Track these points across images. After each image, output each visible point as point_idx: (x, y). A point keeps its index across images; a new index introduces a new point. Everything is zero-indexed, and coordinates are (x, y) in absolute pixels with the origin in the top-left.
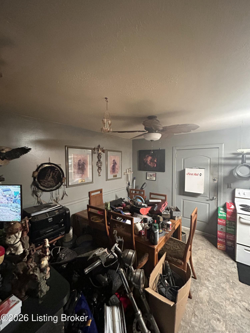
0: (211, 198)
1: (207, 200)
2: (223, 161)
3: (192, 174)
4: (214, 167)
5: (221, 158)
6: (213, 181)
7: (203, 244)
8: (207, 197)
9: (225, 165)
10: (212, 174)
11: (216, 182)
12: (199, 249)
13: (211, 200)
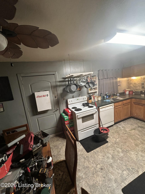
0: (56, 110)
1: (54, 112)
2: (58, 84)
3: (41, 96)
4: (54, 88)
5: (57, 81)
6: (55, 98)
7: (60, 142)
8: (53, 110)
9: (60, 86)
10: (53, 93)
11: (57, 98)
12: (60, 148)
13: (56, 111)
